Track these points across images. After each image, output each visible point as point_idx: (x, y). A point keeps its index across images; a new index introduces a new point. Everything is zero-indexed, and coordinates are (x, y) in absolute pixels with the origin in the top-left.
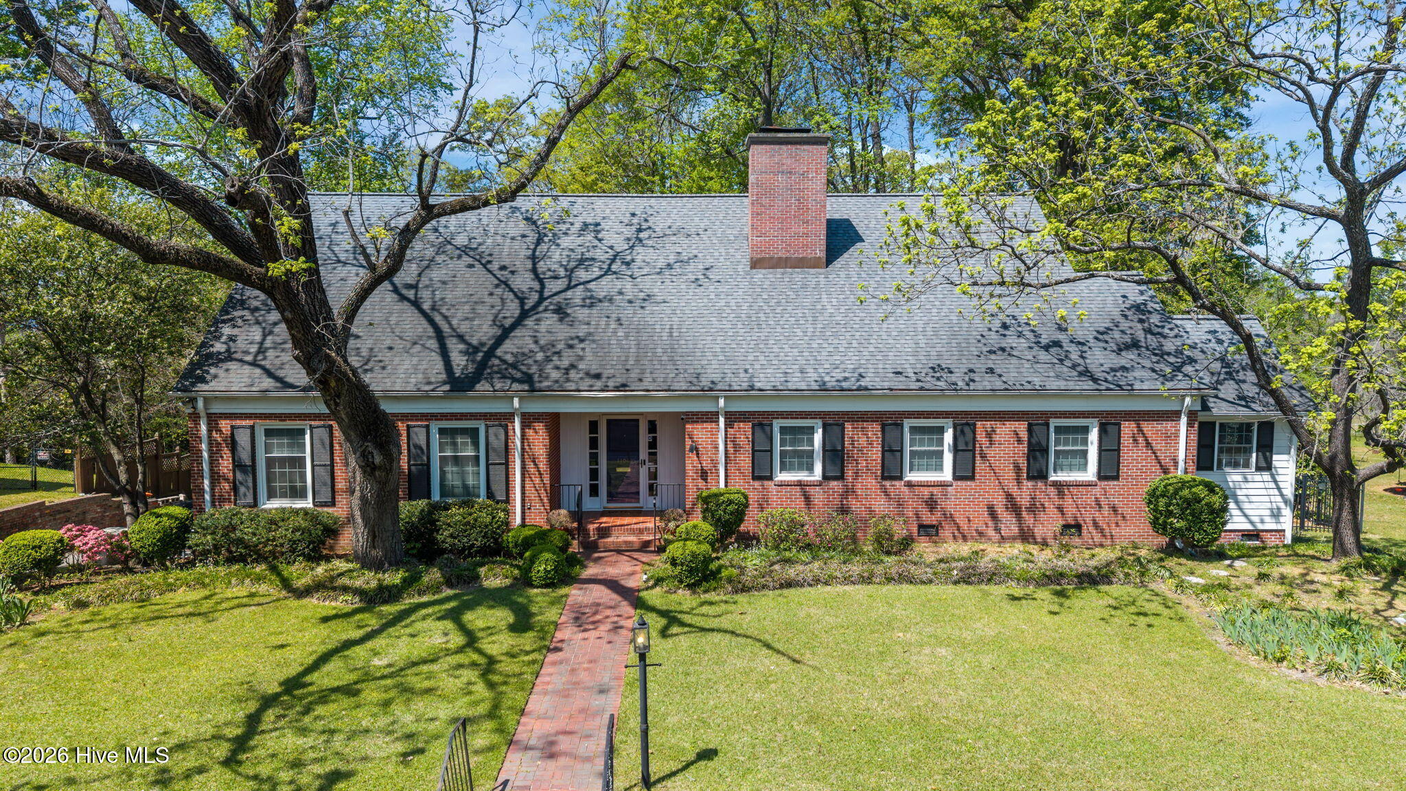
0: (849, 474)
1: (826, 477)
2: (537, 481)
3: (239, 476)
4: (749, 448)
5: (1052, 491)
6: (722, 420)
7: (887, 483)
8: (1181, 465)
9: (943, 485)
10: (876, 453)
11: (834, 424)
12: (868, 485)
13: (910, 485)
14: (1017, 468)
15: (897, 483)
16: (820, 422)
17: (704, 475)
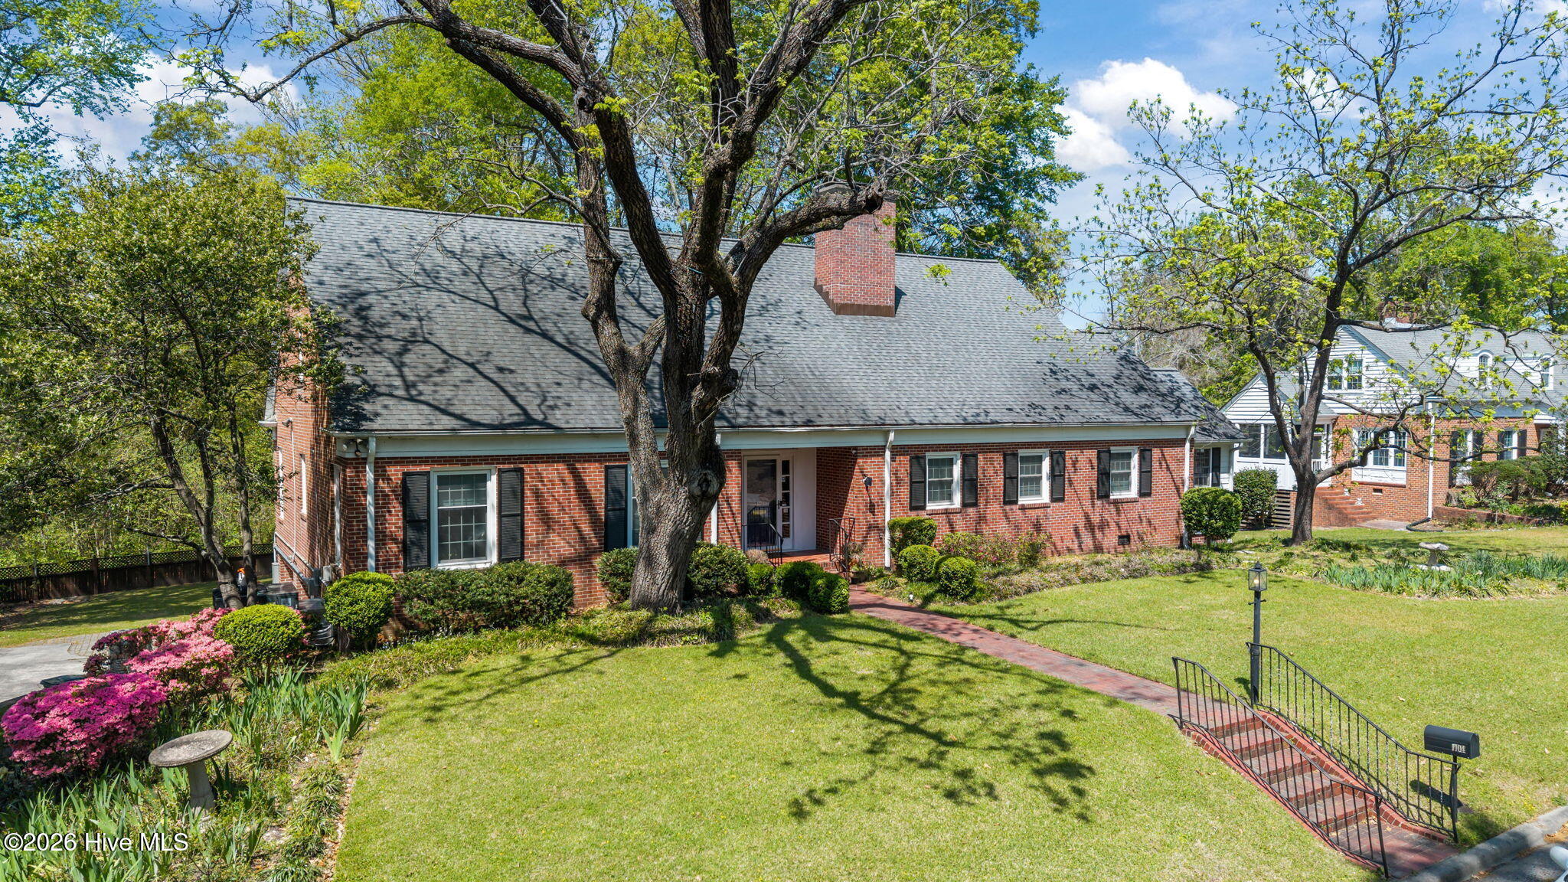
0: (982, 501)
1: (964, 505)
2: (730, 521)
3: (411, 534)
4: (907, 480)
5: (1112, 508)
6: (888, 454)
7: (1008, 508)
8: (1187, 483)
9: (1045, 507)
10: (1000, 481)
11: (970, 455)
12: (994, 510)
13: (1023, 508)
14: (1091, 490)
15: (1014, 507)
16: (958, 453)
17: (872, 508)
